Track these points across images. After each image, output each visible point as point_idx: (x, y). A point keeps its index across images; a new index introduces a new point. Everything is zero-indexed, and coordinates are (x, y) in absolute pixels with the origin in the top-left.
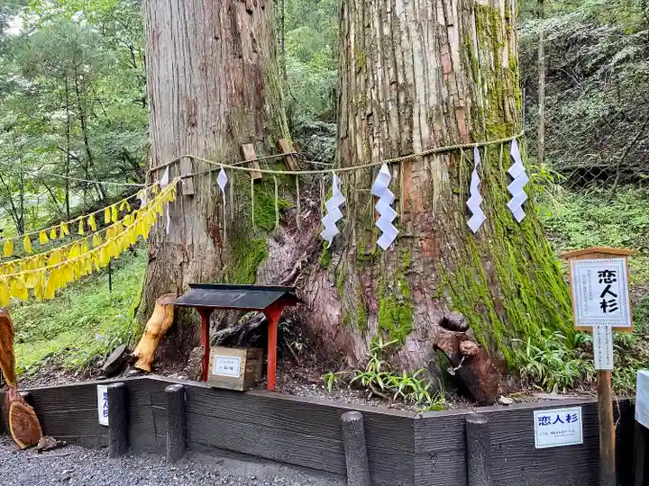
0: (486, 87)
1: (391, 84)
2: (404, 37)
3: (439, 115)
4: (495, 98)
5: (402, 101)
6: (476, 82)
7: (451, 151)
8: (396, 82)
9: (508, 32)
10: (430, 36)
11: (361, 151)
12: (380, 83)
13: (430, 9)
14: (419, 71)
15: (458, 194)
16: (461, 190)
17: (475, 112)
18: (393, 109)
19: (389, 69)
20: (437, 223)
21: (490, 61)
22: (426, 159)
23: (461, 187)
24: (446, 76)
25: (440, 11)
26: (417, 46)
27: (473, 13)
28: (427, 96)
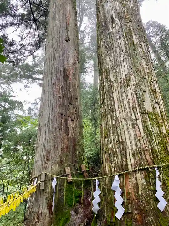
0: (157, 141)
1: (117, 142)
2: (120, 124)
3: (137, 153)
4: (163, 145)
5: (122, 148)
6: (152, 139)
7: (145, 169)
8: (119, 141)
9: (163, 120)
10: (130, 123)
11: (108, 169)
12: (113, 141)
13: (129, 114)
14: (127, 136)
15: (151, 190)
16: (152, 188)
17: (153, 151)
18: (118, 151)
19: (116, 136)
20: (142, 205)
21: (157, 131)
22: (134, 173)
23: (152, 186)
24: (138, 138)
25: (133, 115)
26: (125, 127)
27: (147, 114)
28: (131, 146)
